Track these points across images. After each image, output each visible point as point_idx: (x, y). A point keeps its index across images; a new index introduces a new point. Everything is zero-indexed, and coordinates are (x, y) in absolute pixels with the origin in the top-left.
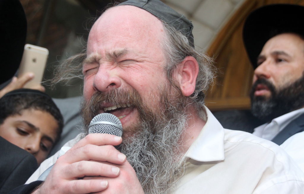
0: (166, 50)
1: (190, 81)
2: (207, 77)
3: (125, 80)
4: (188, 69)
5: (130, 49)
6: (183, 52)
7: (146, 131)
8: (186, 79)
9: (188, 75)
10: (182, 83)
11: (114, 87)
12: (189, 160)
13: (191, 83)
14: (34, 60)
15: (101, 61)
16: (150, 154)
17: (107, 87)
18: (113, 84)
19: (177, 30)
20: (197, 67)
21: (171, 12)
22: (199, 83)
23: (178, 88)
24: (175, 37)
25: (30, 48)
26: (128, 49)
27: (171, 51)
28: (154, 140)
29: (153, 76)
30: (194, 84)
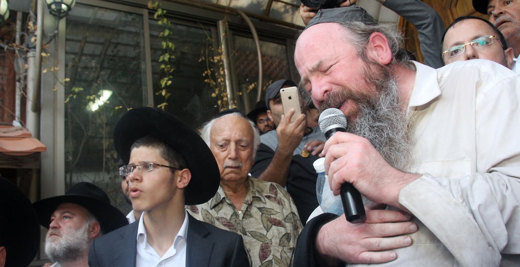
0: (351, 41)
1: (384, 51)
2: (395, 39)
3: (334, 83)
4: (378, 43)
5: (323, 59)
6: (365, 34)
7: (366, 110)
8: (381, 51)
9: (380, 47)
10: (379, 56)
11: (328, 93)
12: (416, 108)
13: (386, 51)
14: (290, 98)
15: (310, 79)
16: (378, 124)
17: (323, 96)
18: (326, 91)
19: (351, 20)
20: (384, 37)
21: (341, 12)
22: (392, 47)
23: (376, 63)
24: (352, 27)
25: (283, 90)
26: (322, 60)
27: (355, 39)
28: (376, 113)
29: (351, 68)
30: (389, 51)
